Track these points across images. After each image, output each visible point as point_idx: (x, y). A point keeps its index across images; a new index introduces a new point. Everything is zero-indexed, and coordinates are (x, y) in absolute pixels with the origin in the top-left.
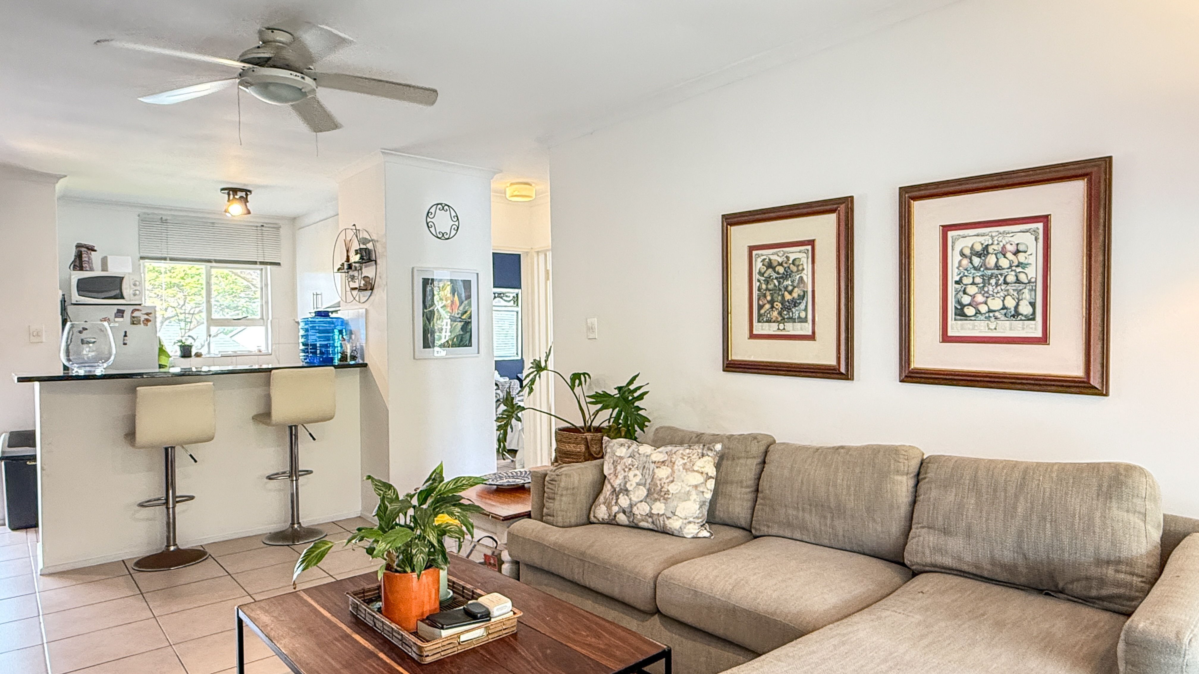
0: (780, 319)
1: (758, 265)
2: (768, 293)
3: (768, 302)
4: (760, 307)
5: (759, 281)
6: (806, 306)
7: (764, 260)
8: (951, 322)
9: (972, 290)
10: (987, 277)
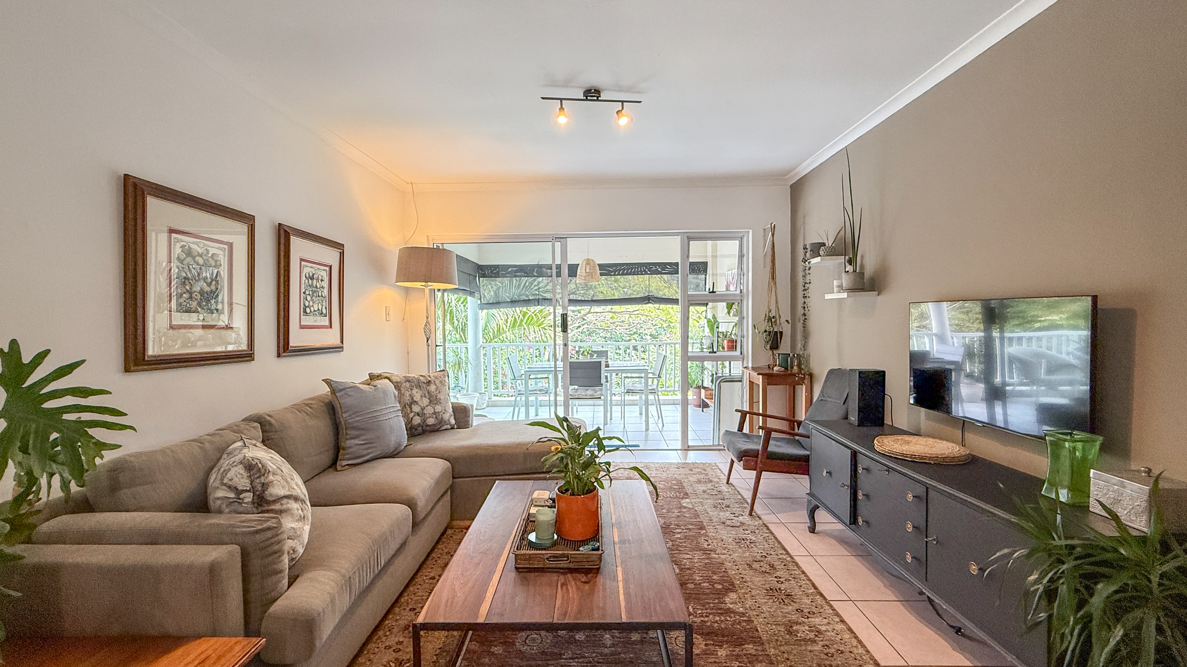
0: (199, 309)
1: (177, 251)
3: (187, 291)
4: (179, 296)
5: (177, 267)
6: (223, 299)
7: (184, 246)
8: (302, 317)
9: (309, 298)
10: (313, 292)
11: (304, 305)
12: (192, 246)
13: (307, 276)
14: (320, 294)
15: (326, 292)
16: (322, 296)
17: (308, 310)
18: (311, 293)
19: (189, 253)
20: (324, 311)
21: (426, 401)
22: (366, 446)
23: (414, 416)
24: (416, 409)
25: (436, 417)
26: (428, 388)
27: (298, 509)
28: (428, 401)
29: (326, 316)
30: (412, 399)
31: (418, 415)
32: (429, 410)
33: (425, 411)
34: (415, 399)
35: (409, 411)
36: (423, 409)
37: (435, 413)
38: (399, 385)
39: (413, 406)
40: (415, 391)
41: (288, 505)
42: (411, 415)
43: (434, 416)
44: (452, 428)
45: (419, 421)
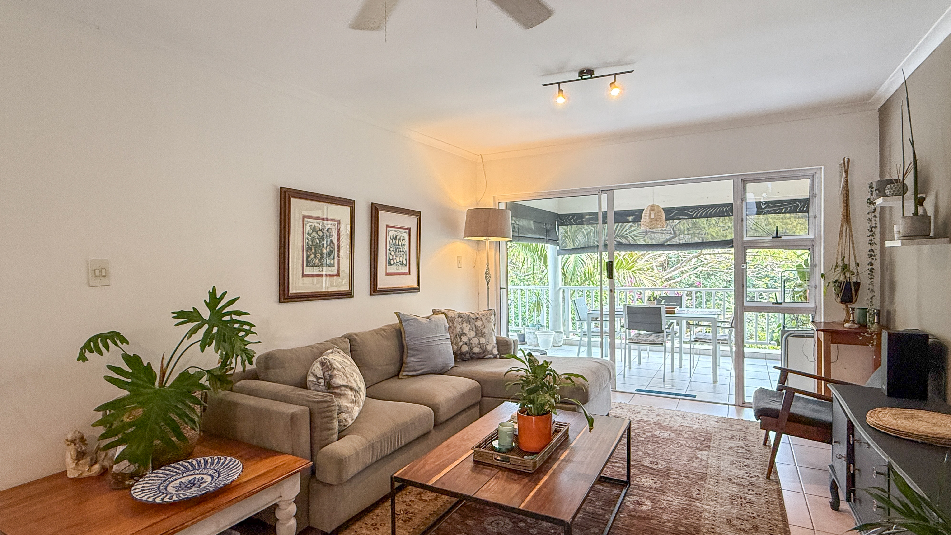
0: (320, 264)
1: (307, 229)
2: (313, 248)
3: (313, 253)
4: (308, 257)
5: (307, 239)
6: (334, 257)
7: (311, 225)
8: (387, 267)
9: (393, 253)
10: (396, 249)
11: (389, 258)
12: (316, 225)
13: (392, 237)
14: (401, 250)
15: (406, 248)
16: (403, 251)
17: (392, 262)
18: (394, 250)
19: (314, 230)
20: (404, 262)
21: (473, 334)
22: (420, 363)
23: (463, 344)
24: (465, 339)
25: (481, 347)
26: (476, 323)
27: (352, 395)
28: (475, 333)
29: (406, 266)
30: (462, 331)
31: (466, 344)
32: (475, 341)
33: (471, 342)
34: (464, 331)
35: (459, 340)
36: (470, 340)
37: (479, 344)
38: (453, 319)
39: (462, 337)
40: (465, 324)
41: (346, 392)
42: (461, 344)
43: (479, 346)
44: (495, 357)
45: (467, 349)
